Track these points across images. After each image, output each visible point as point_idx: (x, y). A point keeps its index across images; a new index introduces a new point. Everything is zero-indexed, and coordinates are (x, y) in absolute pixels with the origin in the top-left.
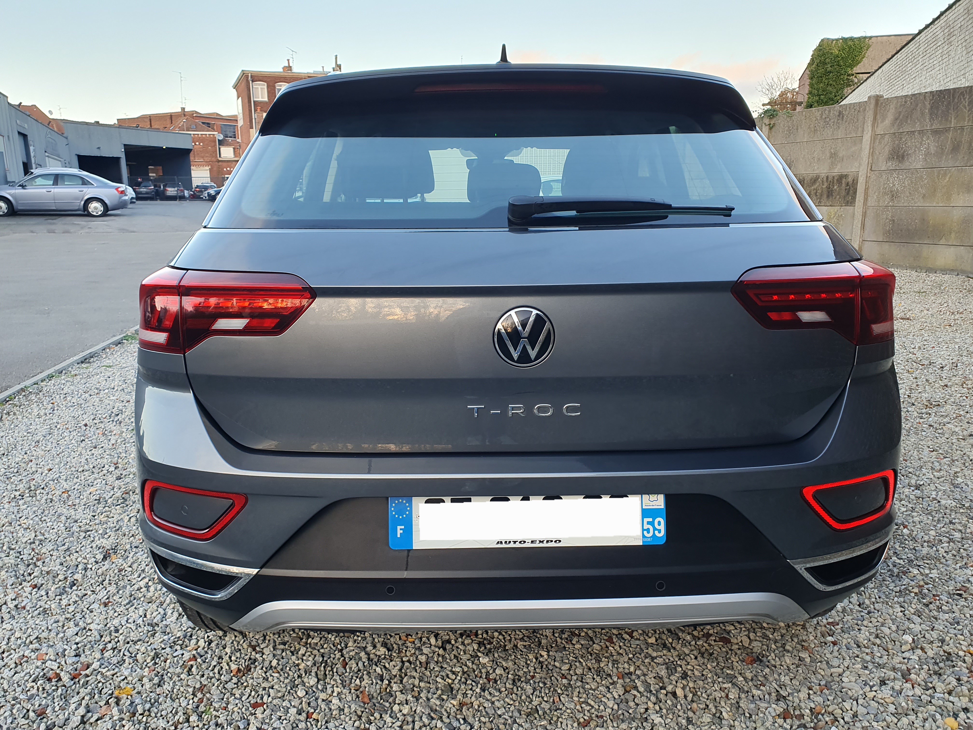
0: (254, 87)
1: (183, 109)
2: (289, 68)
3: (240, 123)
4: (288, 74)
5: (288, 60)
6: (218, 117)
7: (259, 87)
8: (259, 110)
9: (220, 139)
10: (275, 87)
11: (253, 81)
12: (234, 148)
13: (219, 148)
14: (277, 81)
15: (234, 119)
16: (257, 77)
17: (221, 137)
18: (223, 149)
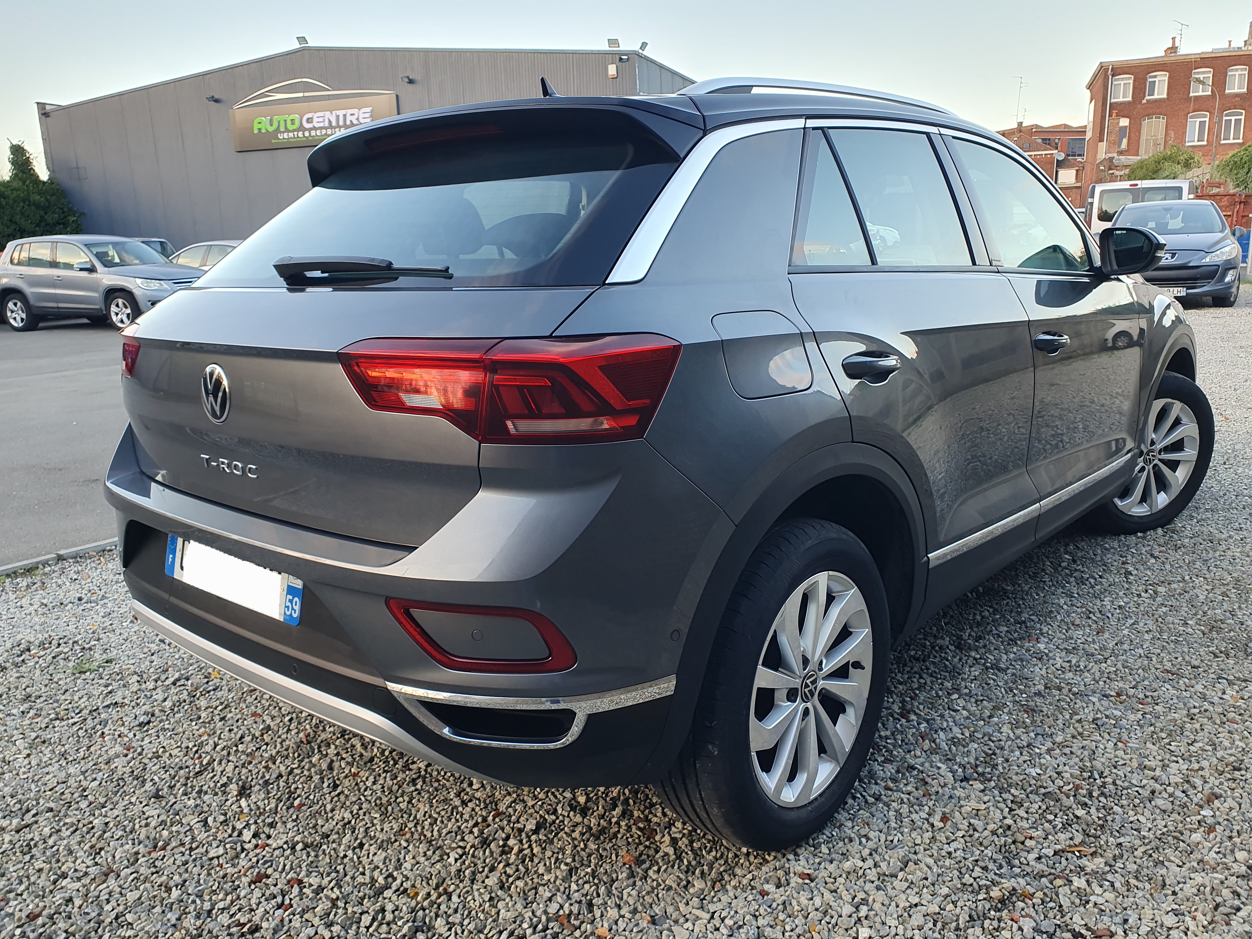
0: (1114, 83)
1: (1020, 124)
2: (1173, 49)
3: (1089, 135)
4: (1172, 58)
5: (1174, 39)
6: (1065, 130)
7: (1122, 83)
8: (1114, 115)
9: (1060, 159)
10: (1146, 80)
11: (1113, 76)
12: (1077, 171)
13: (1057, 172)
14: (1150, 70)
15: (1082, 131)
16: (1118, 70)
17: (1062, 156)
18: (1061, 172)
